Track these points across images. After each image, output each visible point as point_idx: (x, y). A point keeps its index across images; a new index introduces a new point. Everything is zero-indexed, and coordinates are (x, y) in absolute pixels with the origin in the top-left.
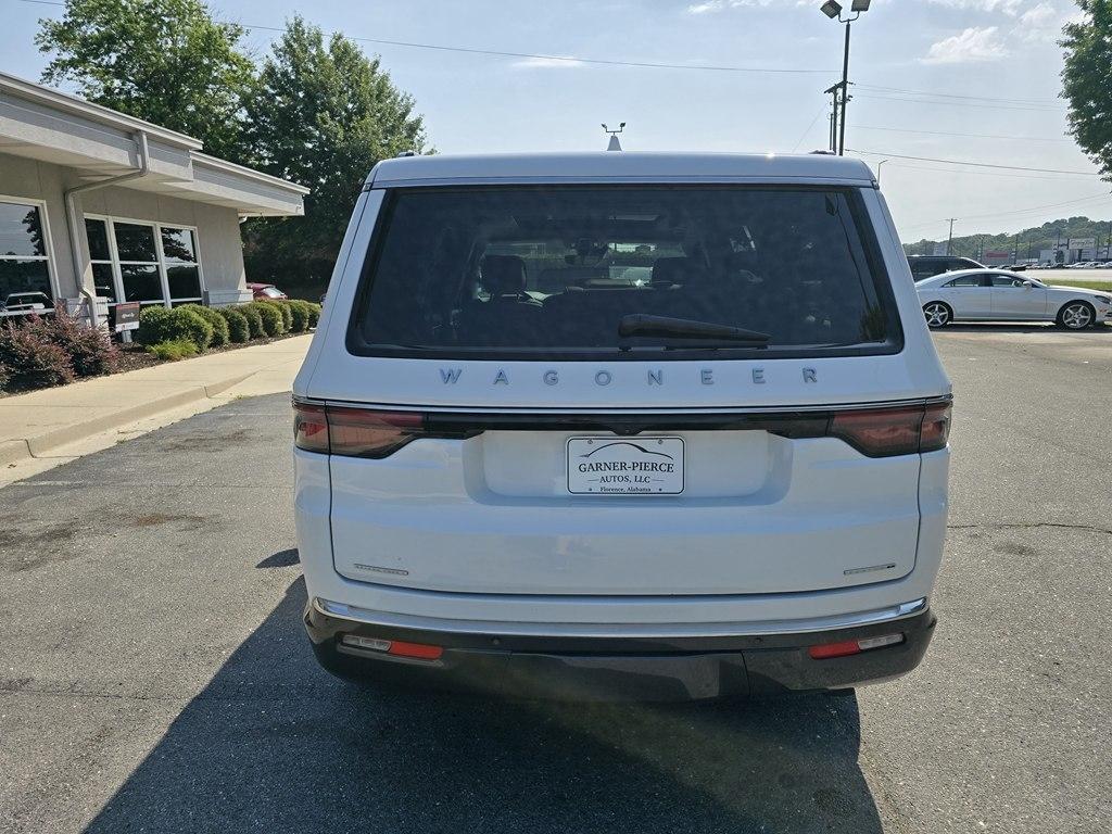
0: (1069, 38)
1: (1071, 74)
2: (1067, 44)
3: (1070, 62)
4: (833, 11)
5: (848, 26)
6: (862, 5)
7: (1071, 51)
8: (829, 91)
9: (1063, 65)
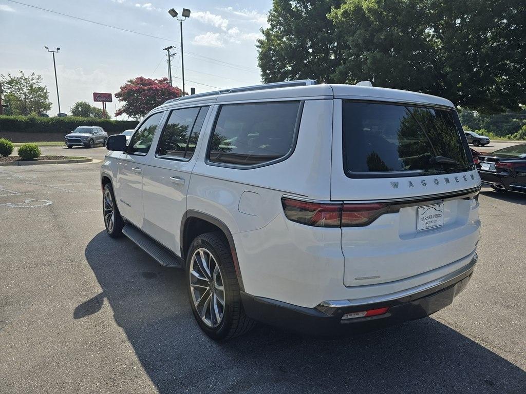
0: (259, 44)
1: (261, 59)
2: (258, 47)
3: (260, 54)
4: (175, 15)
5: (181, 22)
6: (187, 15)
7: (260, 50)
8: (166, 49)
9: (258, 55)
